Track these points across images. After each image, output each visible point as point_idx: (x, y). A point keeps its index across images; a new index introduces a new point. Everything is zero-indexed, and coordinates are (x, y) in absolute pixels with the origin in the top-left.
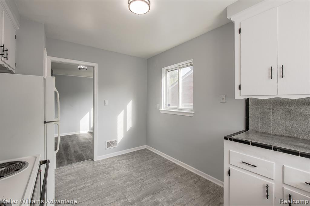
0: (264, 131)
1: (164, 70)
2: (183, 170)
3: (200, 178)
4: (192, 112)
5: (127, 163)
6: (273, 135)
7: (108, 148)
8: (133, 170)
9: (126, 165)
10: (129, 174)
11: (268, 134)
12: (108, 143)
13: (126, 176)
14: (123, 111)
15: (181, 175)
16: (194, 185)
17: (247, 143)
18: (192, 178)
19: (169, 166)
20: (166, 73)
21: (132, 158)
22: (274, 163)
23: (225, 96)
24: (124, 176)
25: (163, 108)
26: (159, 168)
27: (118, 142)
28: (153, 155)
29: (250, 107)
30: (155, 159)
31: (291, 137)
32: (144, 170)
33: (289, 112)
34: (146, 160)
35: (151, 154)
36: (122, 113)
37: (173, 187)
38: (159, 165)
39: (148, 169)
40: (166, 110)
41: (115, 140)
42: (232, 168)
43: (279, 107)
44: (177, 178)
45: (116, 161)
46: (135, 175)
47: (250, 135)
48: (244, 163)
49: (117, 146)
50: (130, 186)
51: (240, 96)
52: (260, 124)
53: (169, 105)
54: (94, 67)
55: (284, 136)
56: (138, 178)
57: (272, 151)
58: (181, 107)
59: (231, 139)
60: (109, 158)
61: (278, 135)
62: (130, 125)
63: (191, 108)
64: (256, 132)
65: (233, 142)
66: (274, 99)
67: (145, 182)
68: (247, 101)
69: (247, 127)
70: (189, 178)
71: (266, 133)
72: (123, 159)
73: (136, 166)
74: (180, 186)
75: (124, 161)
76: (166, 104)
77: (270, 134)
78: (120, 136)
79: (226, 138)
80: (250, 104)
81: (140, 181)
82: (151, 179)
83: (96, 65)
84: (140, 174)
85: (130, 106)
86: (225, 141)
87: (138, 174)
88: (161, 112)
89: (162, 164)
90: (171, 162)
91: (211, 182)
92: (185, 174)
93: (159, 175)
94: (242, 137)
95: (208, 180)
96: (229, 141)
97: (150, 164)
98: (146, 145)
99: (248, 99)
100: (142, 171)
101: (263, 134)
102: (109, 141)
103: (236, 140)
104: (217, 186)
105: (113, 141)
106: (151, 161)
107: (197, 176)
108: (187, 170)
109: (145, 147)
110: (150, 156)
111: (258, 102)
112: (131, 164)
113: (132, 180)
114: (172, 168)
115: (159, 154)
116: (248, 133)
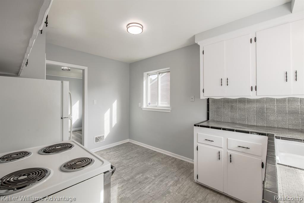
0: (218, 121)
1: (145, 74)
2: (163, 155)
3: (176, 159)
4: (169, 109)
5: (116, 154)
6: (223, 122)
7: (96, 143)
8: (122, 158)
9: (114, 156)
10: (120, 161)
11: (221, 122)
12: (96, 138)
13: (118, 163)
14: (109, 110)
15: (162, 159)
16: (172, 164)
17: (208, 127)
18: (170, 160)
19: (151, 153)
20: (147, 77)
21: (119, 150)
22: (223, 138)
23: (193, 96)
24: (116, 164)
25: (144, 106)
26: (143, 155)
27: (105, 137)
28: (136, 146)
29: (210, 104)
30: (138, 149)
31: (233, 123)
32: (132, 158)
33: (232, 106)
34: (131, 151)
35: (134, 146)
36: (109, 111)
37: (157, 167)
38: (143, 153)
39: (135, 157)
40: (147, 107)
41: (102, 135)
42: (199, 145)
43: (227, 104)
44: (159, 161)
45: (105, 153)
46: (125, 162)
47: (210, 123)
48: (206, 140)
49: (104, 140)
50: (123, 170)
51: (203, 96)
52: (215, 116)
53: (149, 104)
54: (83, 70)
55: (229, 123)
56: (128, 164)
57: (222, 131)
58: (160, 105)
59: (198, 126)
60: (98, 152)
61: (226, 122)
62: (115, 122)
63: (169, 105)
64: (214, 121)
65: (199, 127)
66: (224, 99)
67: (134, 166)
68: (208, 100)
69: (208, 119)
70: (168, 160)
71: (219, 122)
72: (110, 152)
73: (125, 156)
74: (162, 165)
75: (112, 153)
76: (147, 103)
77: (222, 122)
78: (107, 132)
79: (195, 125)
80: (210, 102)
81: (130, 166)
82: (138, 164)
83: (86, 68)
84: (129, 161)
85: (115, 105)
86: (195, 127)
87: (127, 161)
88: (143, 109)
89: (145, 153)
90: (152, 150)
91: (184, 161)
92: (165, 158)
93: (144, 160)
94: (205, 124)
95: (182, 160)
96: (197, 127)
97: (135, 153)
98: (128, 139)
99: (209, 99)
100: (130, 159)
101: (218, 122)
102: (97, 137)
103: (201, 126)
104: (189, 163)
105: (101, 137)
106: (136, 151)
107: (174, 158)
108: (165, 155)
109: (128, 140)
110: (134, 147)
111: (215, 101)
112: (119, 155)
113: (123, 166)
114: (154, 154)
115: (141, 146)
116: (209, 122)
